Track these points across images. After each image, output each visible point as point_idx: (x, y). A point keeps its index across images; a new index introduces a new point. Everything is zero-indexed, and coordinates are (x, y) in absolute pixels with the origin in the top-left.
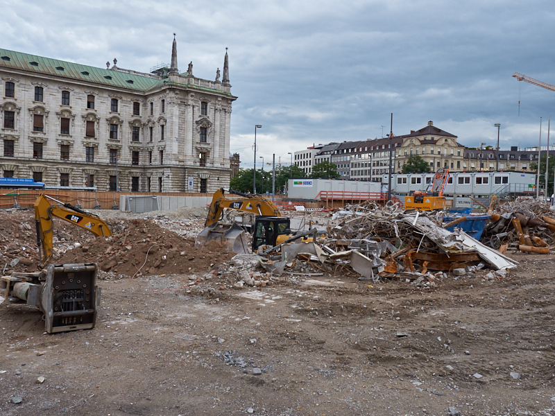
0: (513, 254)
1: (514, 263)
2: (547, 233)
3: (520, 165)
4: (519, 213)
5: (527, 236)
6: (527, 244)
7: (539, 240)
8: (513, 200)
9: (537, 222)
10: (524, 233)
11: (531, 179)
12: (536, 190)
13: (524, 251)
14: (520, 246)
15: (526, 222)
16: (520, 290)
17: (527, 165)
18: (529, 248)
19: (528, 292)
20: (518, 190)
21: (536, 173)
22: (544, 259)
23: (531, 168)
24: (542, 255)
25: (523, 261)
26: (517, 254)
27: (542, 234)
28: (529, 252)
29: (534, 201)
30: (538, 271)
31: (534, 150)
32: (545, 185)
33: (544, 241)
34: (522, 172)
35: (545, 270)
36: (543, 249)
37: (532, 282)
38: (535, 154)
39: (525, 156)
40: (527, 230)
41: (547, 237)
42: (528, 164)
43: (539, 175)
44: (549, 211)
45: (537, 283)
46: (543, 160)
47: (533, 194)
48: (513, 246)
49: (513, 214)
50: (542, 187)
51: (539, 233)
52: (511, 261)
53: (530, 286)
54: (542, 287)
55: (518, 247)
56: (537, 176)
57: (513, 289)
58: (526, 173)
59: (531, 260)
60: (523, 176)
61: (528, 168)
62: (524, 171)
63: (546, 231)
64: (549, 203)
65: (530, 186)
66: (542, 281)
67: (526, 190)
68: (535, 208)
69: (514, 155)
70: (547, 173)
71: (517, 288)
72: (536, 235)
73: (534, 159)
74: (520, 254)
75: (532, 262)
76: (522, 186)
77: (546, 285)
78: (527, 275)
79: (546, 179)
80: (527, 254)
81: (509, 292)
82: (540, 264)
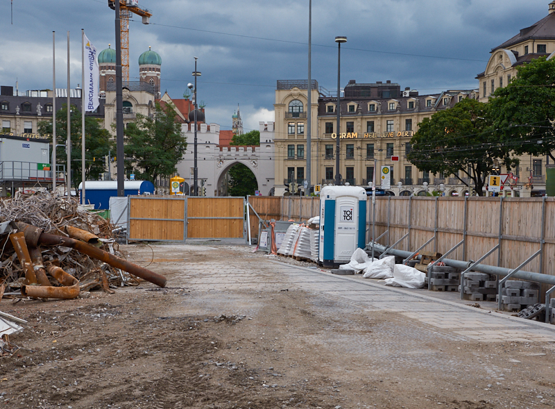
0: (14, 304)
1: (17, 323)
2: (74, 258)
3: (20, 125)
4: (24, 220)
5: (38, 267)
6: (39, 282)
7: (60, 273)
8: (10, 194)
9: (57, 237)
10: (34, 260)
11: (40, 153)
12: (51, 175)
13: (35, 298)
14: (29, 288)
15: (36, 239)
16: (30, 375)
17: (32, 125)
18: (43, 289)
19: (44, 377)
20: (17, 176)
21: (50, 141)
22: (72, 308)
23: (41, 131)
24: (67, 302)
25: (34, 317)
26: (23, 305)
27: (65, 260)
28: (44, 299)
29: (48, 197)
30: (61, 333)
31: (44, 94)
32: (66, 164)
33: (70, 273)
34: (24, 139)
35: (74, 330)
36: (69, 290)
37: (51, 356)
38: (46, 102)
39: (27, 107)
40: (38, 254)
41: (74, 266)
42: (35, 123)
43: (55, 145)
44: (76, 214)
45: (61, 358)
46: (62, 116)
47: (46, 183)
48: (14, 289)
49: (12, 225)
50: (61, 168)
51: (60, 259)
52: (11, 320)
53: (49, 366)
54: (70, 363)
55: (23, 289)
56: (51, 147)
57: (18, 377)
58: (31, 140)
59: (47, 313)
60: (27, 146)
61: (35, 131)
62: (26, 137)
63: (73, 254)
64: (75, 200)
65: (40, 166)
66: (69, 351)
67: (34, 174)
68: (52, 210)
69: (7, 104)
70: (68, 142)
71: (25, 372)
72: (56, 263)
73: (46, 114)
74: (27, 304)
75: (49, 317)
76: (26, 166)
77: (76, 359)
78: (42, 344)
79: (68, 152)
80: (40, 302)
81: (11, 383)
82: (64, 319)
